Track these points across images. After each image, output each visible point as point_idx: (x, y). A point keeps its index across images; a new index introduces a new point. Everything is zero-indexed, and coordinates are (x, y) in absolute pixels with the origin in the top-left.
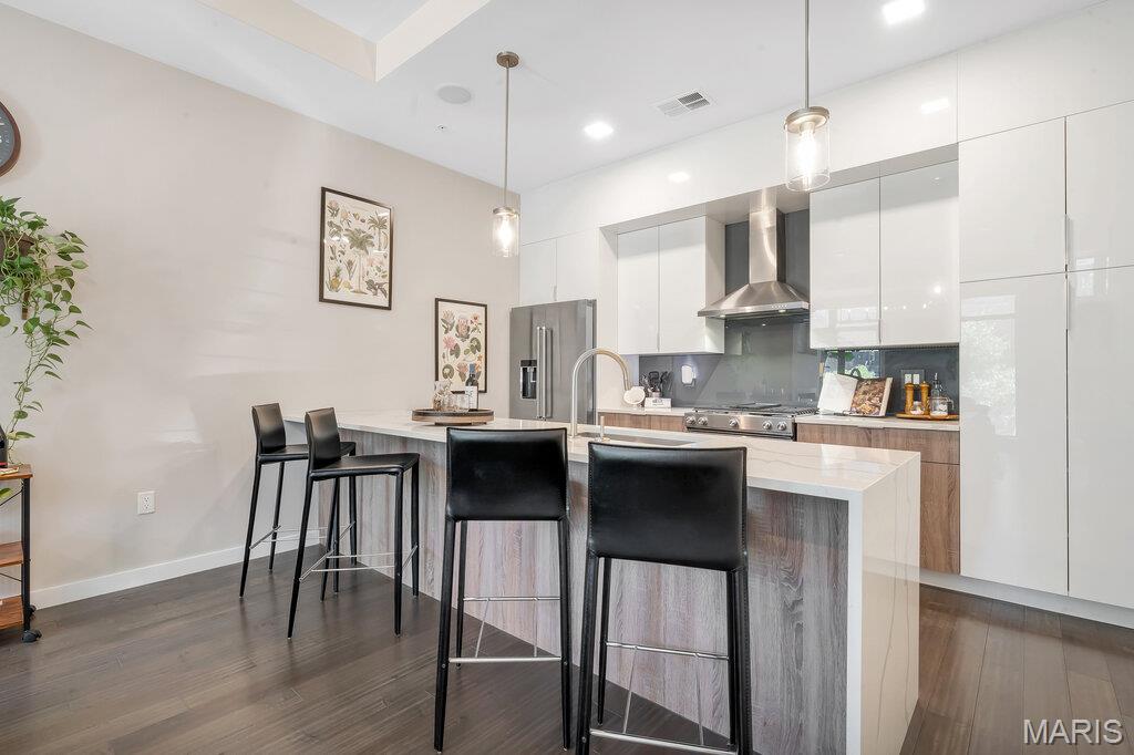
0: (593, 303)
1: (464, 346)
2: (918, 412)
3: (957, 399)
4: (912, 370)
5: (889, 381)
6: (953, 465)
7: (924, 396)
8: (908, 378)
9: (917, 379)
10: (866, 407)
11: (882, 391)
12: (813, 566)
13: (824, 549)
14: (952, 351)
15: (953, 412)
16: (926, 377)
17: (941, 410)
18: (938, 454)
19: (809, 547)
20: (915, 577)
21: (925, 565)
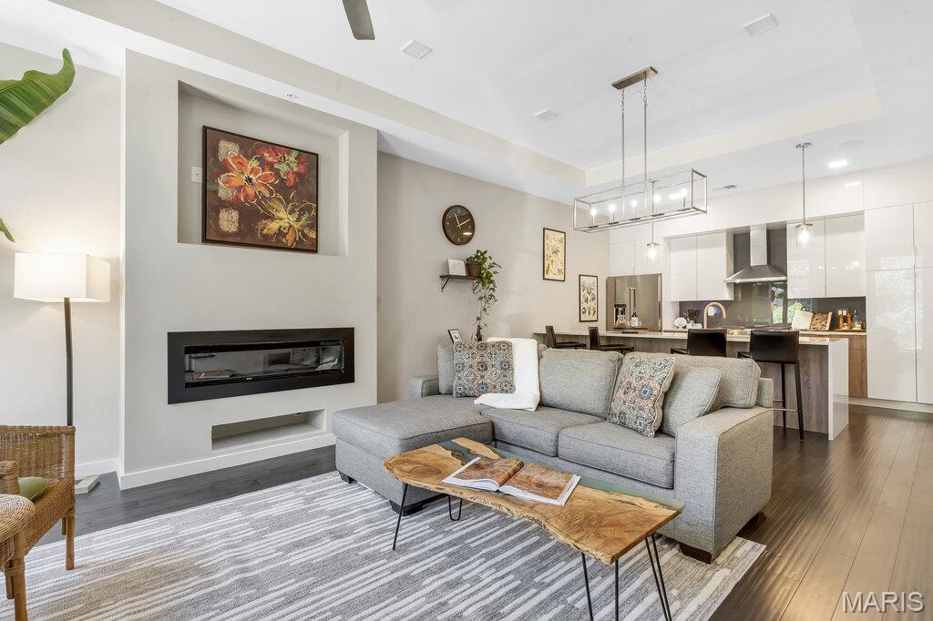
0: (661, 275)
1: (590, 298)
2: (846, 328)
3: (865, 321)
4: (842, 308)
5: (830, 314)
6: (863, 350)
7: (849, 320)
8: (840, 312)
9: (845, 313)
10: (819, 326)
11: (827, 319)
12: (814, 369)
13: (817, 364)
14: (862, 299)
15: (864, 328)
16: (849, 312)
17: (858, 326)
18: (856, 345)
19: (812, 364)
20: (847, 401)
21: (851, 395)
